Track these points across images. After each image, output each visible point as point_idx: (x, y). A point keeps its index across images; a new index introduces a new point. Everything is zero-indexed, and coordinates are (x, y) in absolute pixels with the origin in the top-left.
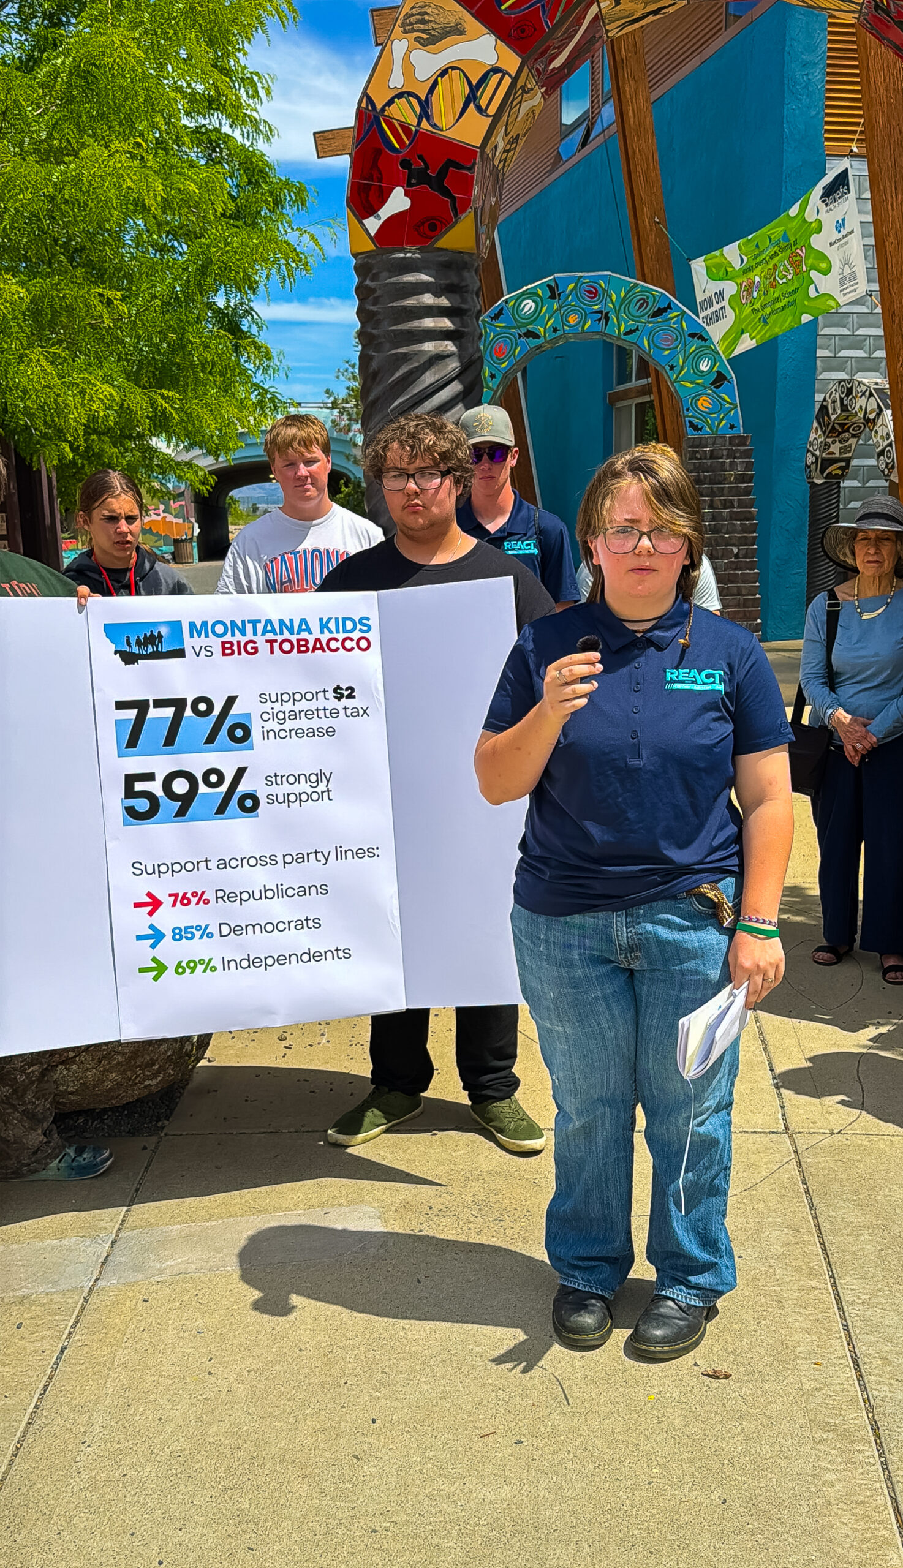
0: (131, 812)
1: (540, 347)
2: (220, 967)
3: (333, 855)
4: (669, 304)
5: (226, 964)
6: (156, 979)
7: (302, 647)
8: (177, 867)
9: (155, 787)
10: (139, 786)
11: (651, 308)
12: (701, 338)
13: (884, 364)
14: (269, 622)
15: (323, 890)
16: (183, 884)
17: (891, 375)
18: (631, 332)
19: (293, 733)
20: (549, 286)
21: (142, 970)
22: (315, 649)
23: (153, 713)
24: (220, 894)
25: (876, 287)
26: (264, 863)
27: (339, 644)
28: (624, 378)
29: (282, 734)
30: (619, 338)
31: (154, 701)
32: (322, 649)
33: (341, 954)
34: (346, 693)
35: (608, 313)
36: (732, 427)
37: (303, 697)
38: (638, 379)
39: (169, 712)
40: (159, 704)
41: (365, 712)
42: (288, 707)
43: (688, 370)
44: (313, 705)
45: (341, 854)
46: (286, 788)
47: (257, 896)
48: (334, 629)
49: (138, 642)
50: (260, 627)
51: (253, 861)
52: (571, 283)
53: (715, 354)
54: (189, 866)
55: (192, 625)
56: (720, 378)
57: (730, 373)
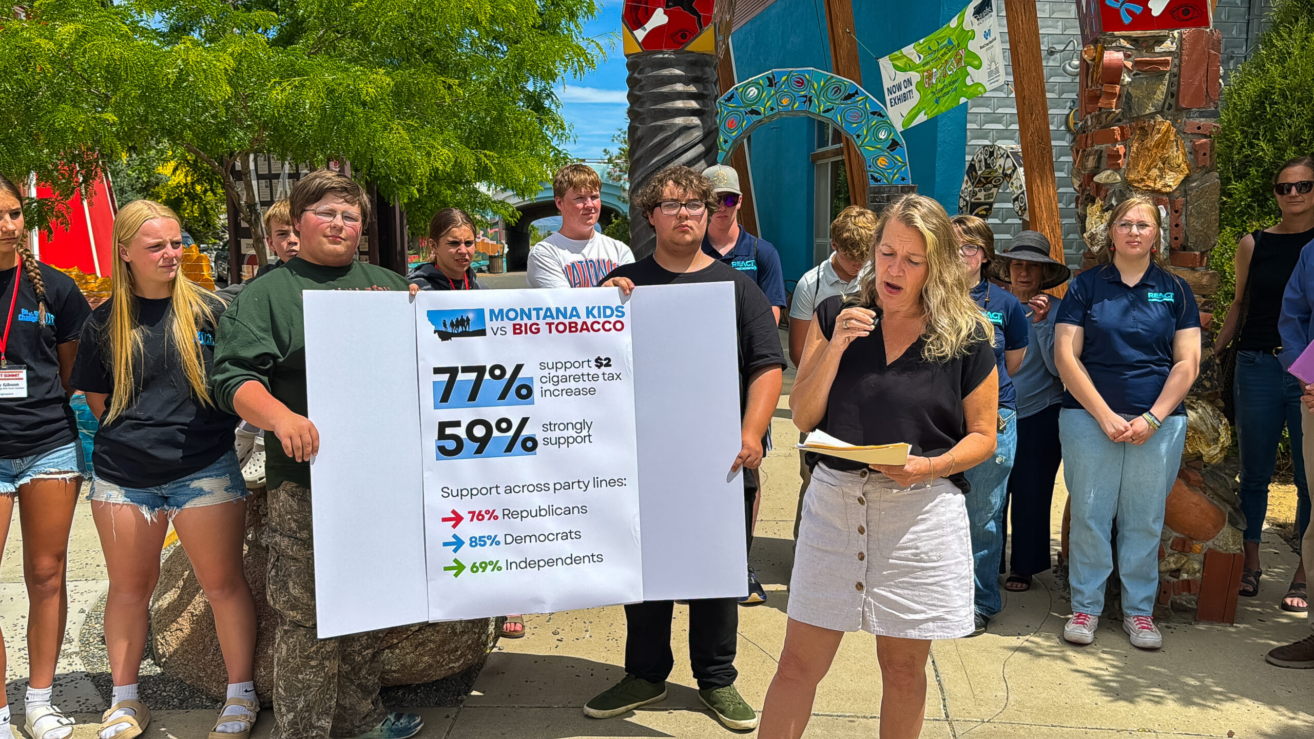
0: (442, 450)
1: (760, 121)
2: (504, 567)
3: (591, 484)
4: (857, 91)
5: (509, 565)
6: (456, 575)
7: (573, 328)
8: (475, 492)
9: (461, 432)
10: (448, 431)
11: (843, 94)
12: (880, 115)
13: (1017, 134)
14: (548, 309)
15: (583, 510)
16: (480, 504)
17: (1023, 141)
18: (828, 111)
19: (564, 392)
21: (446, 569)
23: (461, 376)
25: (1011, 78)
26: (539, 489)
27: (600, 326)
28: (823, 143)
29: (556, 393)
30: (819, 115)
31: (462, 368)
32: (587, 329)
33: (595, 559)
34: (604, 362)
35: (811, 97)
36: (903, 179)
37: (573, 365)
38: (832, 145)
39: (473, 376)
40: (466, 370)
41: (618, 376)
42: (561, 372)
43: (871, 139)
44: (579, 372)
46: (558, 433)
47: (534, 514)
48: (596, 315)
49: (452, 324)
50: (542, 313)
51: (531, 488)
52: (783, 74)
53: (890, 127)
54: (484, 491)
55: (492, 311)
56: (894, 145)
57: (901, 140)
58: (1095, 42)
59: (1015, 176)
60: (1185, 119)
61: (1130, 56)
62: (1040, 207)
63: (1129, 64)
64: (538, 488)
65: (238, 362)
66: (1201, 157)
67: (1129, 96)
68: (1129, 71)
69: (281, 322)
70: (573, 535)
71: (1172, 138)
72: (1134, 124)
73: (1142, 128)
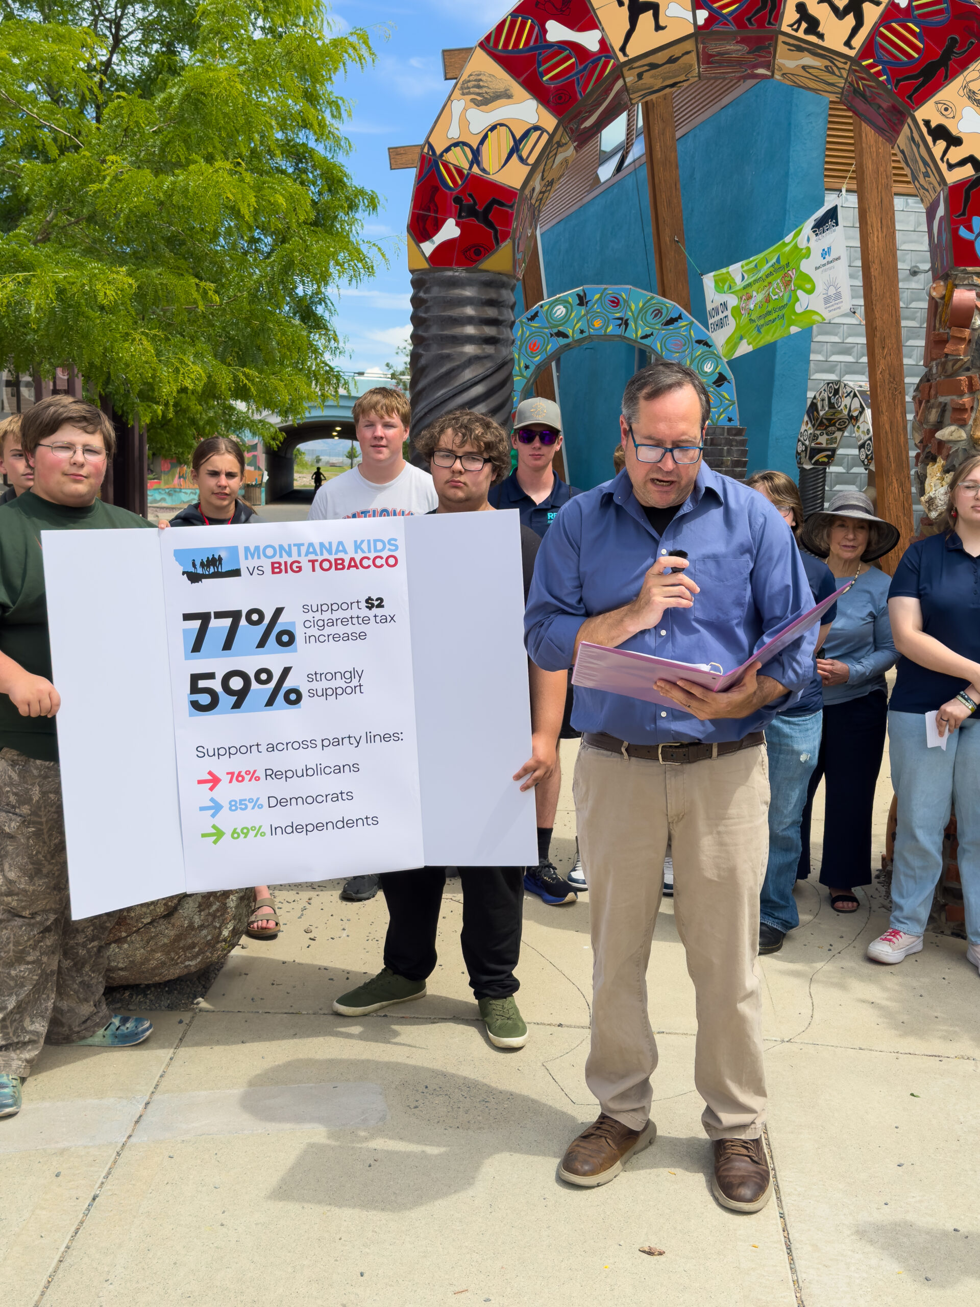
0: (195, 706)
1: (568, 345)
2: (268, 833)
4: (680, 315)
5: (273, 830)
6: (215, 842)
7: (339, 564)
8: (233, 750)
9: (215, 684)
10: (202, 684)
11: (665, 318)
12: (706, 344)
14: (311, 545)
15: (355, 768)
16: (238, 764)
17: (872, 377)
18: (646, 337)
19: (331, 637)
20: (579, 296)
21: (204, 836)
23: (214, 623)
24: (269, 772)
26: (305, 747)
27: (370, 562)
29: (322, 639)
30: (637, 340)
31: (214, 613)
32: (356, 566)
33: (370, 821)
34: (376, 603)
35: (627, 320)
36: (730, 420)
37: (340, 607)
39: (228, 622)
40: (220, 615)
42: (327, 616)
44: (348, 614)
46: (324, 684)
47: (300, 774)
48: (366, 549)
49: (202, 564)
50: (304, 550)
51: (296, 745)
52: (596, 291)
53: (717, 358)
54: (243, 749)
55: (247, 549)
56: (721, 380)
57: (729, 375)
58: (946, 277)
59: (861, 419)
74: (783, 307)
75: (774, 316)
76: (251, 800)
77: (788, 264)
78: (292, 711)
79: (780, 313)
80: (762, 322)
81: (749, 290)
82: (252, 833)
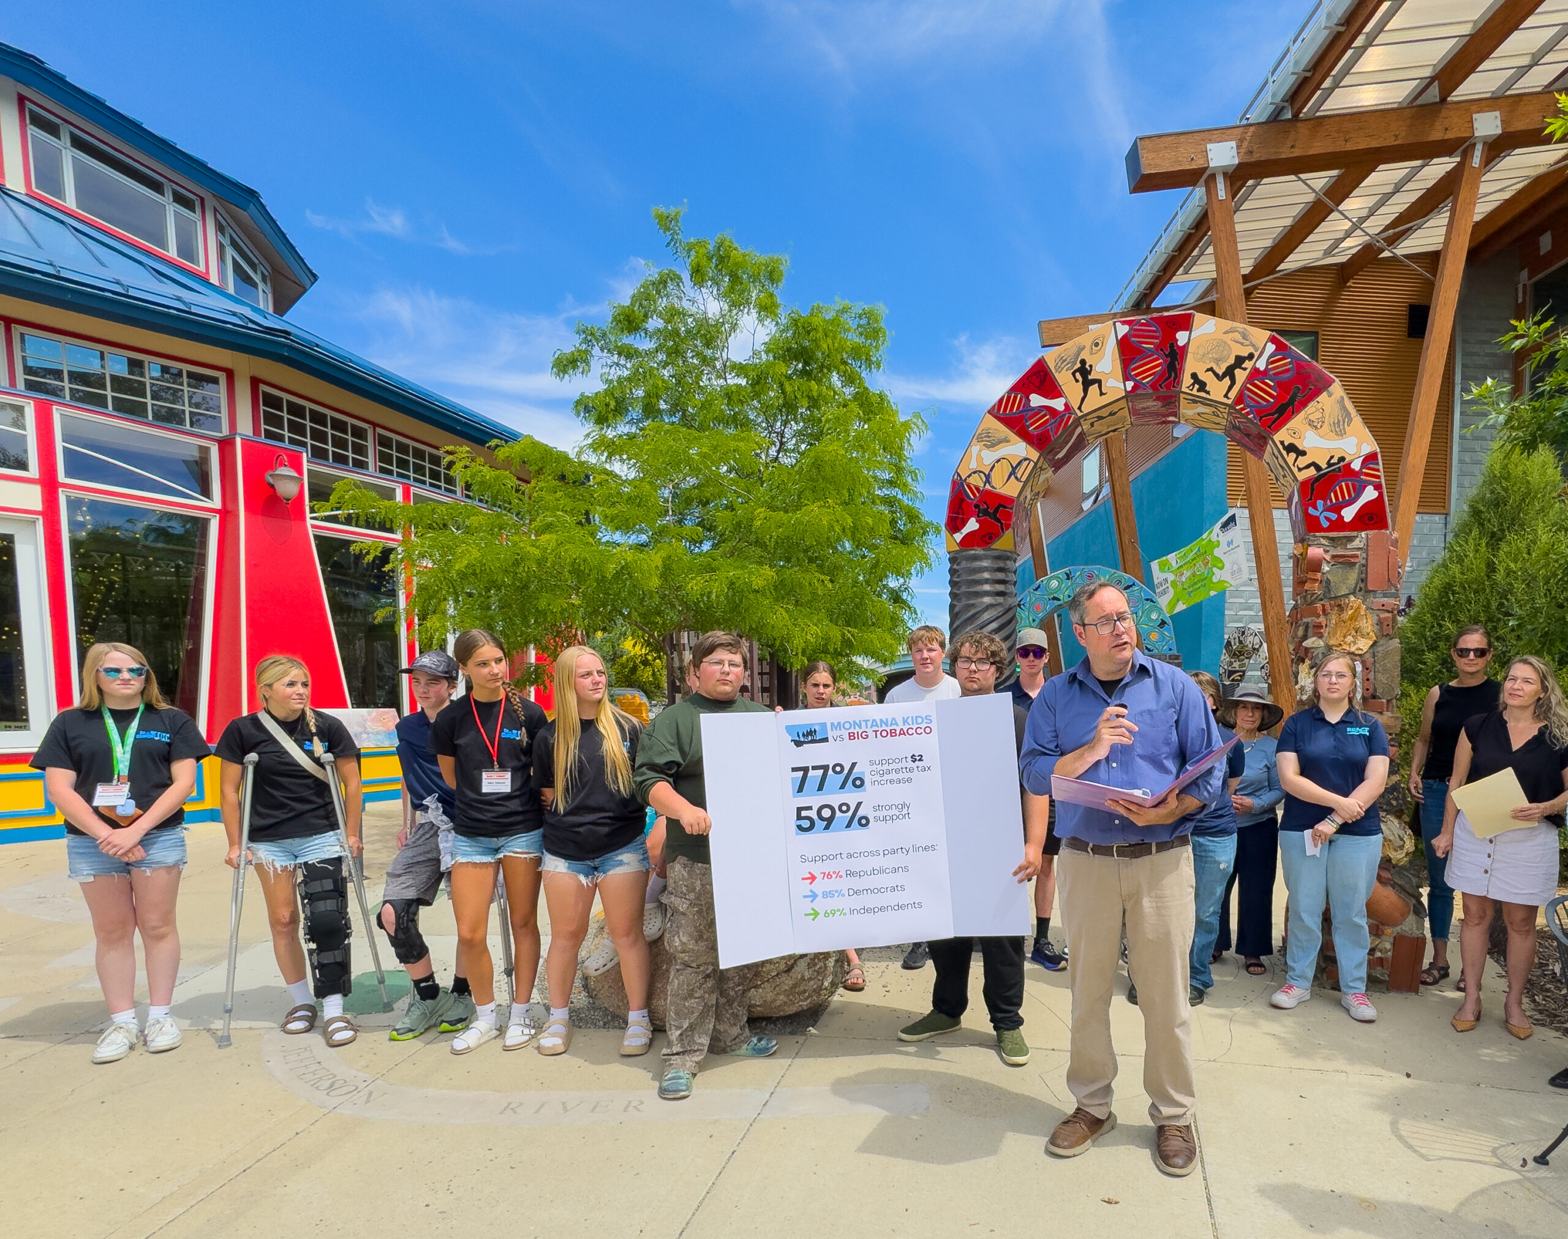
0: (800, 827)
2: (848, 913)
3: (911, 850)
4: (1133, 582)
5: (852, 911)
6: (813, 919)
7: (893, 733)
8: (825, 858)
9: (813, 814)
10: (804, 813)
12: (1152, 601)
14: (874, 720)
15: (906, 869)
16: (828, 867)
17: (1265, 622)
19: (888, 781)
20: (1066, 574)
21: (805, 914)
22: (900, 734)
23: (811, 773)
24: (849, 872)
25: (1255, 576)
26: (872, 855)
29: (882, 782)
31: (812, 767)
32: (904, 734)
33: (916, 905)
34: (918, 758)
36: (1170, 650)
37: (894, 761)
39: (820, 772)
40: (814, 768)
41: (929, 769)
42: (885, 767)
43: (1145, 617)
44: (899, 766)
45: (916, 849)
46: (885, 813)
47: (869, 873)
48: (911, 722)
49: (804, 735)
50: (869, 724)
51: (866, 854)
52: (1078, 571)
53: (1160, 610)
54: (831, 857)
55: (832, 724)
56: (1163, 623)
57: (1169, 621)
58: (1302, 541)
59: (1261, 650)
60: (1372, 599)
61: (1328, 551)
62: (1279, 673)
63: (1328, 557)
64: (872, 853)
65: (653, 767)
66: (1385, 627)
67: (1328, 582)
68: (1328, 562)
69: (685, 739)
70: (899, 888)
71: (1363, 613)
72: (1332, 602)
73: (1339, 606)
74: (1205, 579)
75: (1199, 585)
76: (836, 891)
77: (1205, 552)
78: (863, 831)
79: (1203, 583)
80: (1191, 589)
81: (1182, 570)
82: (838, 913)
